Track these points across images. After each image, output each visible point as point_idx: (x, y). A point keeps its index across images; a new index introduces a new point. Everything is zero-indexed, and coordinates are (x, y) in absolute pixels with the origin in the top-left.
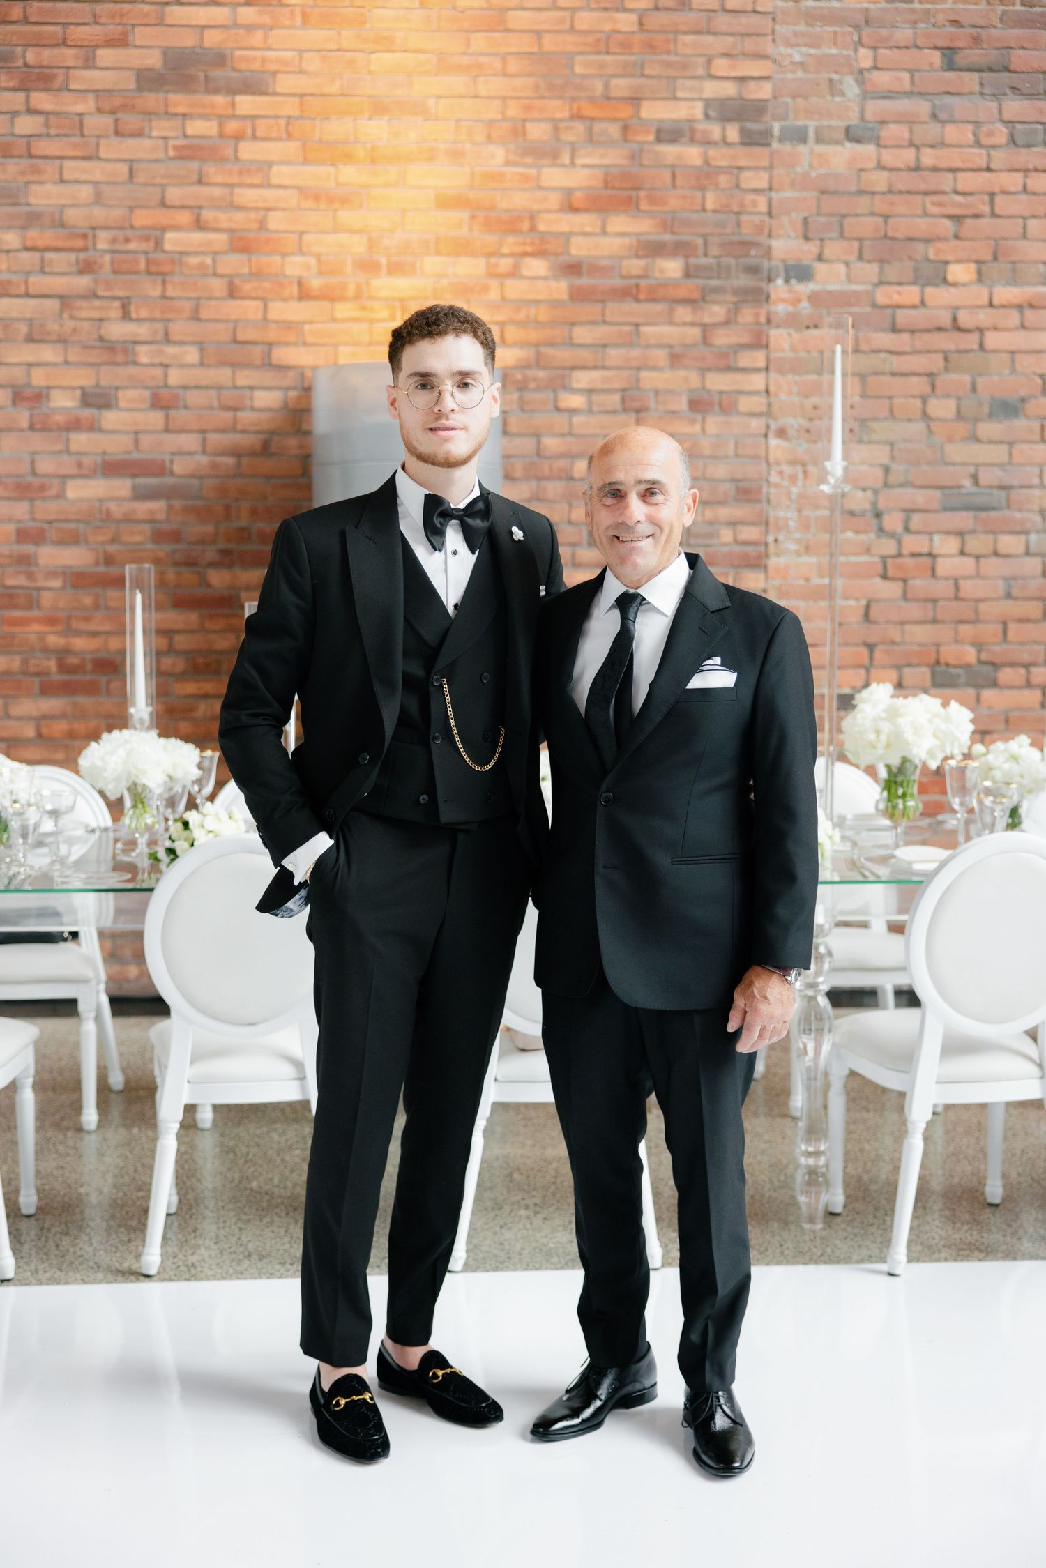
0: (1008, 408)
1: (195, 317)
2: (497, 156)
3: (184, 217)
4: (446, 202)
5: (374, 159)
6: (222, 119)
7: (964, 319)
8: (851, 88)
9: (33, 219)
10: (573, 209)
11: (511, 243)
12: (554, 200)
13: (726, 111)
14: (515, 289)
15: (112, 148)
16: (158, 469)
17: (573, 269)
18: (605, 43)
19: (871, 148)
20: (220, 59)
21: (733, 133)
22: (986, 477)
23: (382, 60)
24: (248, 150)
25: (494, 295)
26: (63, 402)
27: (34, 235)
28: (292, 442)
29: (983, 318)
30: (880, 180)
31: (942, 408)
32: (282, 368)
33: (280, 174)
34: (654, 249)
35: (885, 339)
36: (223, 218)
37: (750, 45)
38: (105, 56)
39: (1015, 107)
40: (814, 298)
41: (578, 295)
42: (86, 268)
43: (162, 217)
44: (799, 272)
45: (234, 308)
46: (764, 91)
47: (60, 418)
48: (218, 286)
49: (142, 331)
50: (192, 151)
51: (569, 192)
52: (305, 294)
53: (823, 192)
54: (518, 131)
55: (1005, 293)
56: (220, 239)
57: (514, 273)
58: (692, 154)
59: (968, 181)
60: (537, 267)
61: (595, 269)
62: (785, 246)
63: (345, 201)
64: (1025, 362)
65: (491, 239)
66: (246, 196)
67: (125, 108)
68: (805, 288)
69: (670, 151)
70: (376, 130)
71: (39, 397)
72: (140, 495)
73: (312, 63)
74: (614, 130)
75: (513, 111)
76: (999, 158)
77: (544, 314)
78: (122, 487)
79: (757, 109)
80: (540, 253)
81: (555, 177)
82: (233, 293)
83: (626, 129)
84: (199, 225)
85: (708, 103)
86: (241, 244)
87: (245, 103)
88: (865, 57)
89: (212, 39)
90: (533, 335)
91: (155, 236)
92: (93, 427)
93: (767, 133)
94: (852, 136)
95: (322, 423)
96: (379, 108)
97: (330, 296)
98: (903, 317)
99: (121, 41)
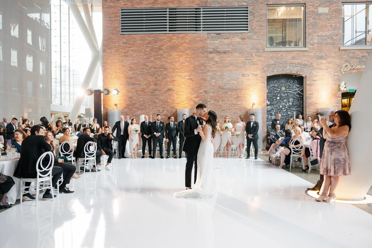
0: (224, 110)
1: (170, 105)
2: (189, 95)
3: (169, 99)
4: (186, 98)
5: (181, 95)
6: (171, 93)
7: (221, 105)
8: (213, 90)
9: (159, 99)
10: (194, 98)
11: (190, 100)
12: (193, 97)
13: (204, 91)
14: (191, 103)
15: (164, 95)
16: (167, 115)
17: (194, 102)
18: (196, 87)
19: (214, 94)
20: (171, 89)
21: (205, 93)
22: (223, 115)
23: (182, 89)
24: (173, 95)
25: (189, 104)
26: (161, 111)
27: (159, 100)
28: (176, 113)
29: (222, 104)
30: (215, 96)
31: (219, 110)
32: (175, 108)
33: (175, 96)
34: (200, 100)
35: (216, 106)
36: (172, 99)
37: (206, 87)
38: (164, 89)
39: (224, 91)
40: (211, 103)
41: (195, 103)
42: (163, 102)
43: (168, 99)
44: (210, 102)
45: (172, 105)
46: (207, 90)
47: (161, 112)
48: (171, 103)
49: (166, 106)
50: (170, 95)
51: (194, 97)
52: (177, 104)
53: (211, 96)
54: (191, 93)
55: (223, 103)
56: (171, 100)
57: (190, 102)
58: (202, 94)
59: (220, 96)
60: (192, 102)
61: (196, 102)
62: (209, 100)
63: (179, 98)
64: (225, 107)
65: (189, 100)
66: (173, 98)
67: (165, 92)
68: (210, 103)
69: (200, 94)
70: (181, 93)
71: (160, 111)
72: (166, 117)
73: (177, 89)
74: (197, 93)
75: (190, 92)
76: (223, 94)
77: (192, 105)
78: (165, 116)
79: (206, 91)
80: (192, 101)
81: (193, 96)
82: (172, 104)
83: (198, 93)
84: (170, 99)
85: (203, 91)
86: (173, 101)
87: (173, 92)
88: (214, 88)
89: (171, 88)
90: (192, 106)
91: (167, 100)
92: (163, 112)
93: (207, 93)
94: (213, 93)
95: (178, 112)
96: (182, 92)
97: (178, 104)
98: (217, 105)
99: (165, 88)
